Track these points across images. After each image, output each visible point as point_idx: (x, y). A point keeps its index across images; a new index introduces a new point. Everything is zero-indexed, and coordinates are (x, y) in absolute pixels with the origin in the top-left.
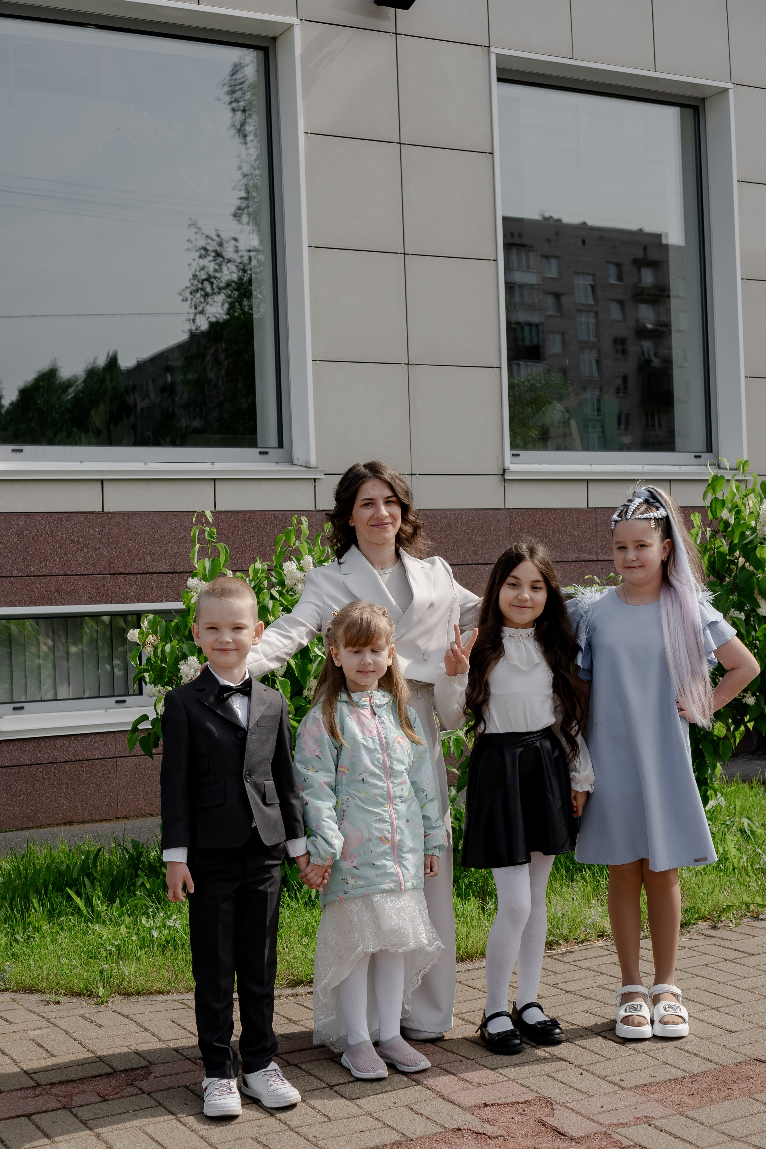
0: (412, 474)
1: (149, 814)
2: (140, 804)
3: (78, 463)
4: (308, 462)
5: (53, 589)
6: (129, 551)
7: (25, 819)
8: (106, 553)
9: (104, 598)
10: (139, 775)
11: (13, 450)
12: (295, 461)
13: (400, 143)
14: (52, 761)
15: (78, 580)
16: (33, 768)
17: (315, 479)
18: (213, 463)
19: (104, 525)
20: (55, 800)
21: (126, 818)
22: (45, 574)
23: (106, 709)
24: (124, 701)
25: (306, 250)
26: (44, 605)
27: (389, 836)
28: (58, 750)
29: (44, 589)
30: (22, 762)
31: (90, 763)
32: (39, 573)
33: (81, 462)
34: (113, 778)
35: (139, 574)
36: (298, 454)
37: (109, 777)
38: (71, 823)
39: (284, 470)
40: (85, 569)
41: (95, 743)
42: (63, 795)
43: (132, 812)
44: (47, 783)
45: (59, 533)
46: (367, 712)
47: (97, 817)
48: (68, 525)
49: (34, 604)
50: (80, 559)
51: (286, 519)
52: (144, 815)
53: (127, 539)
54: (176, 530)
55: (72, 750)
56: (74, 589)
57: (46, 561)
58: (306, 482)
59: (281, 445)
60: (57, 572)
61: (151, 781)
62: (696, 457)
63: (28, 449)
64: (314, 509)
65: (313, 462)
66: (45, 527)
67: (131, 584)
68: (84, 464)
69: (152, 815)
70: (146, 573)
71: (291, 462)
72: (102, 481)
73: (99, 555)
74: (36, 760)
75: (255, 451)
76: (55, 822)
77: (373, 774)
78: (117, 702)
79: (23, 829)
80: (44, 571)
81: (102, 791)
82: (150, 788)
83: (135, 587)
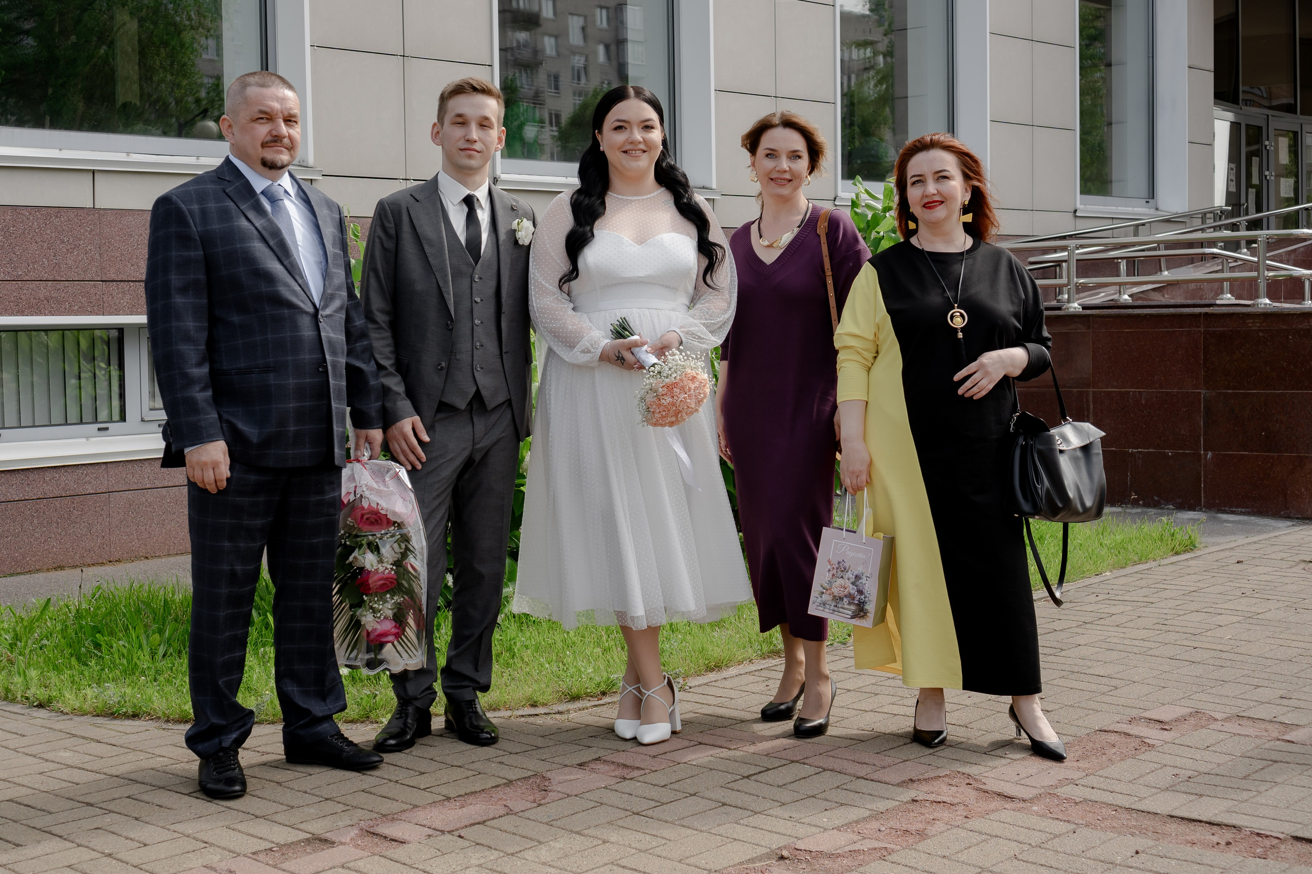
0: (406, 179)
1: (142, 556)
2: (133, 546)
3: (57, 151)
5: (41, 296)
6: (122, 254)
7: (13, 563)
8: (97, 256)
9: (95, 308)
10: (132, 513)
14: (41, 497)
15: (68, 287)
16: (21, 504)
19: (96, 224)
20: (45, 541)
21: (119, 561)
22: (33, 279)
23: (87, 438)
24: (107, 429)
26: (32, 315)
28: (48, 484)
29: (33, 297)
30: (10, 498)
31: (81, 499)
32: (27, 278)
33: (60, 150)
34: (105, 516)
35: (132, 281)
37: (101, 515)
38: (61, 568)
40: (76, 274)
41: (86, 475)
42: (53, 536)
43: (125, 555)
44: (35, 521)
45: (48, 232)
47: (89, 561)
48: (56, 221)
49: (21, 313)
50: (70, 262)
52: (137, 558)
53: (120, 240)
55: (63, 484)
56: (64, 297)
57: (34, 263)
60: (46, 276)
61: (145, 519)
65: (311, 161)
66: (33, 224)
67: (124, 293)
68: (63, 151)
69: (147, 558)
70: (139, 281)
72: (93, 172)
73: (90, 259)
74: (24, 495)
76: (45, 567)
78: (99, 429)
79: (12, 575)
80: (32, 275)
81: (94, 530)
82: (144, 527)
83: (128, 296)
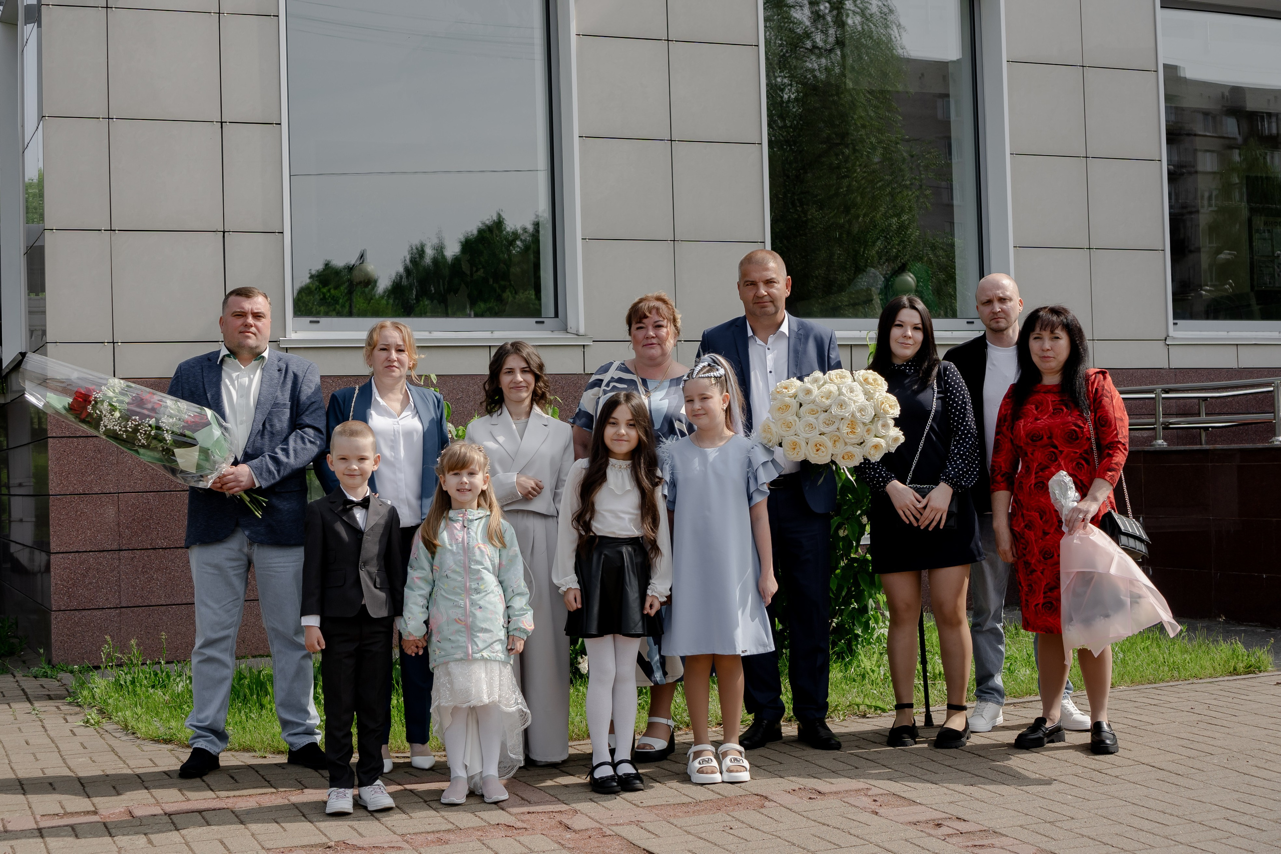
4: (578, 331)
11: (311, 322)
12: (569, 330)
13: (668, 40)
17: (584, 346)
18: (492, 332)
25: (576, 139)
27: (463, 618)
36: (571, 323)
39: (559, 338)
46: (458, 526)
51: (556, 381)
54: (454, 391)
58: (576, 348)
59: (556, 315)
62: (968, 323)
63: (324, 321)
64: (583, 372)
65: (582, 331)
71: (565, 330)
75: (533, 320)
77: (454, 571)
